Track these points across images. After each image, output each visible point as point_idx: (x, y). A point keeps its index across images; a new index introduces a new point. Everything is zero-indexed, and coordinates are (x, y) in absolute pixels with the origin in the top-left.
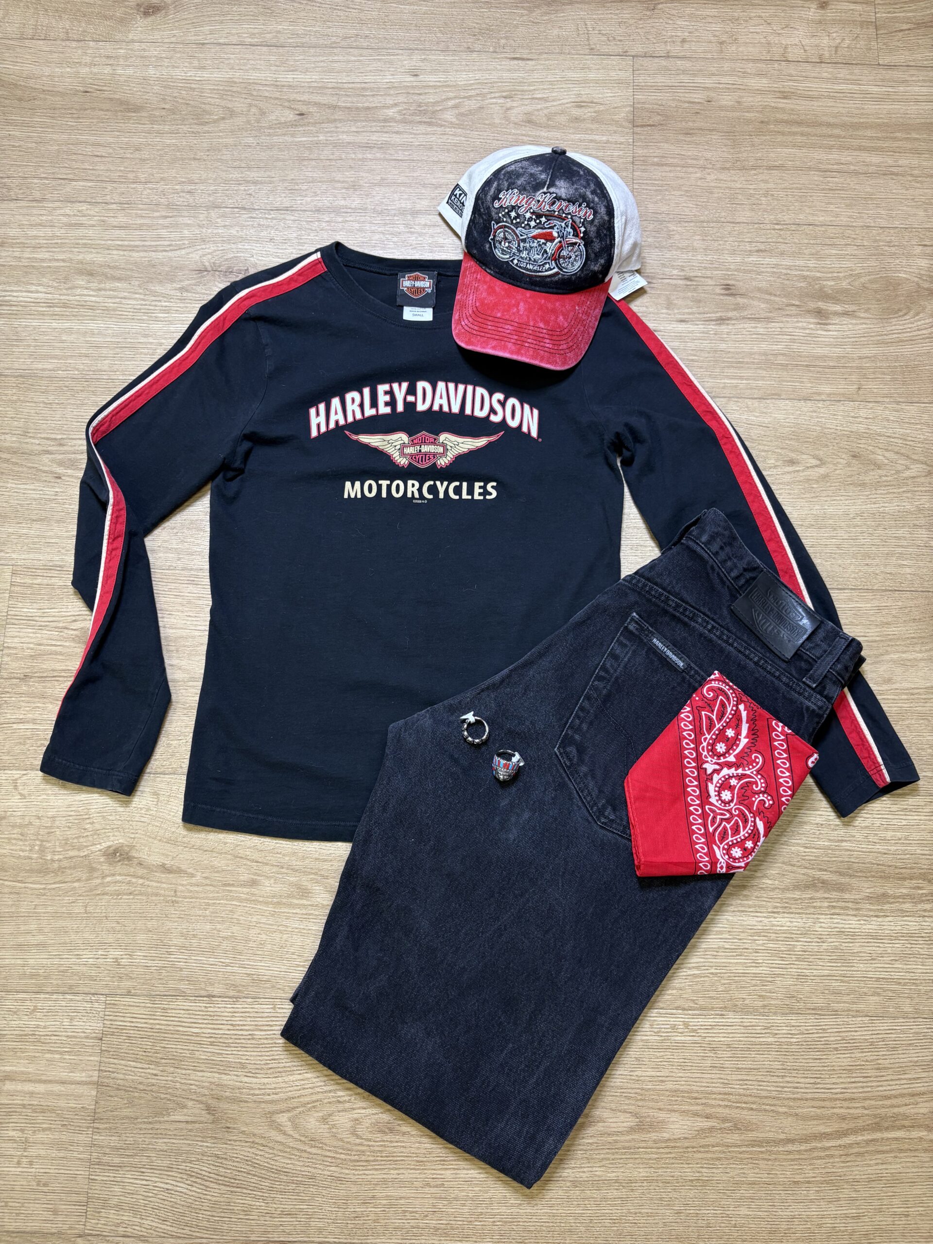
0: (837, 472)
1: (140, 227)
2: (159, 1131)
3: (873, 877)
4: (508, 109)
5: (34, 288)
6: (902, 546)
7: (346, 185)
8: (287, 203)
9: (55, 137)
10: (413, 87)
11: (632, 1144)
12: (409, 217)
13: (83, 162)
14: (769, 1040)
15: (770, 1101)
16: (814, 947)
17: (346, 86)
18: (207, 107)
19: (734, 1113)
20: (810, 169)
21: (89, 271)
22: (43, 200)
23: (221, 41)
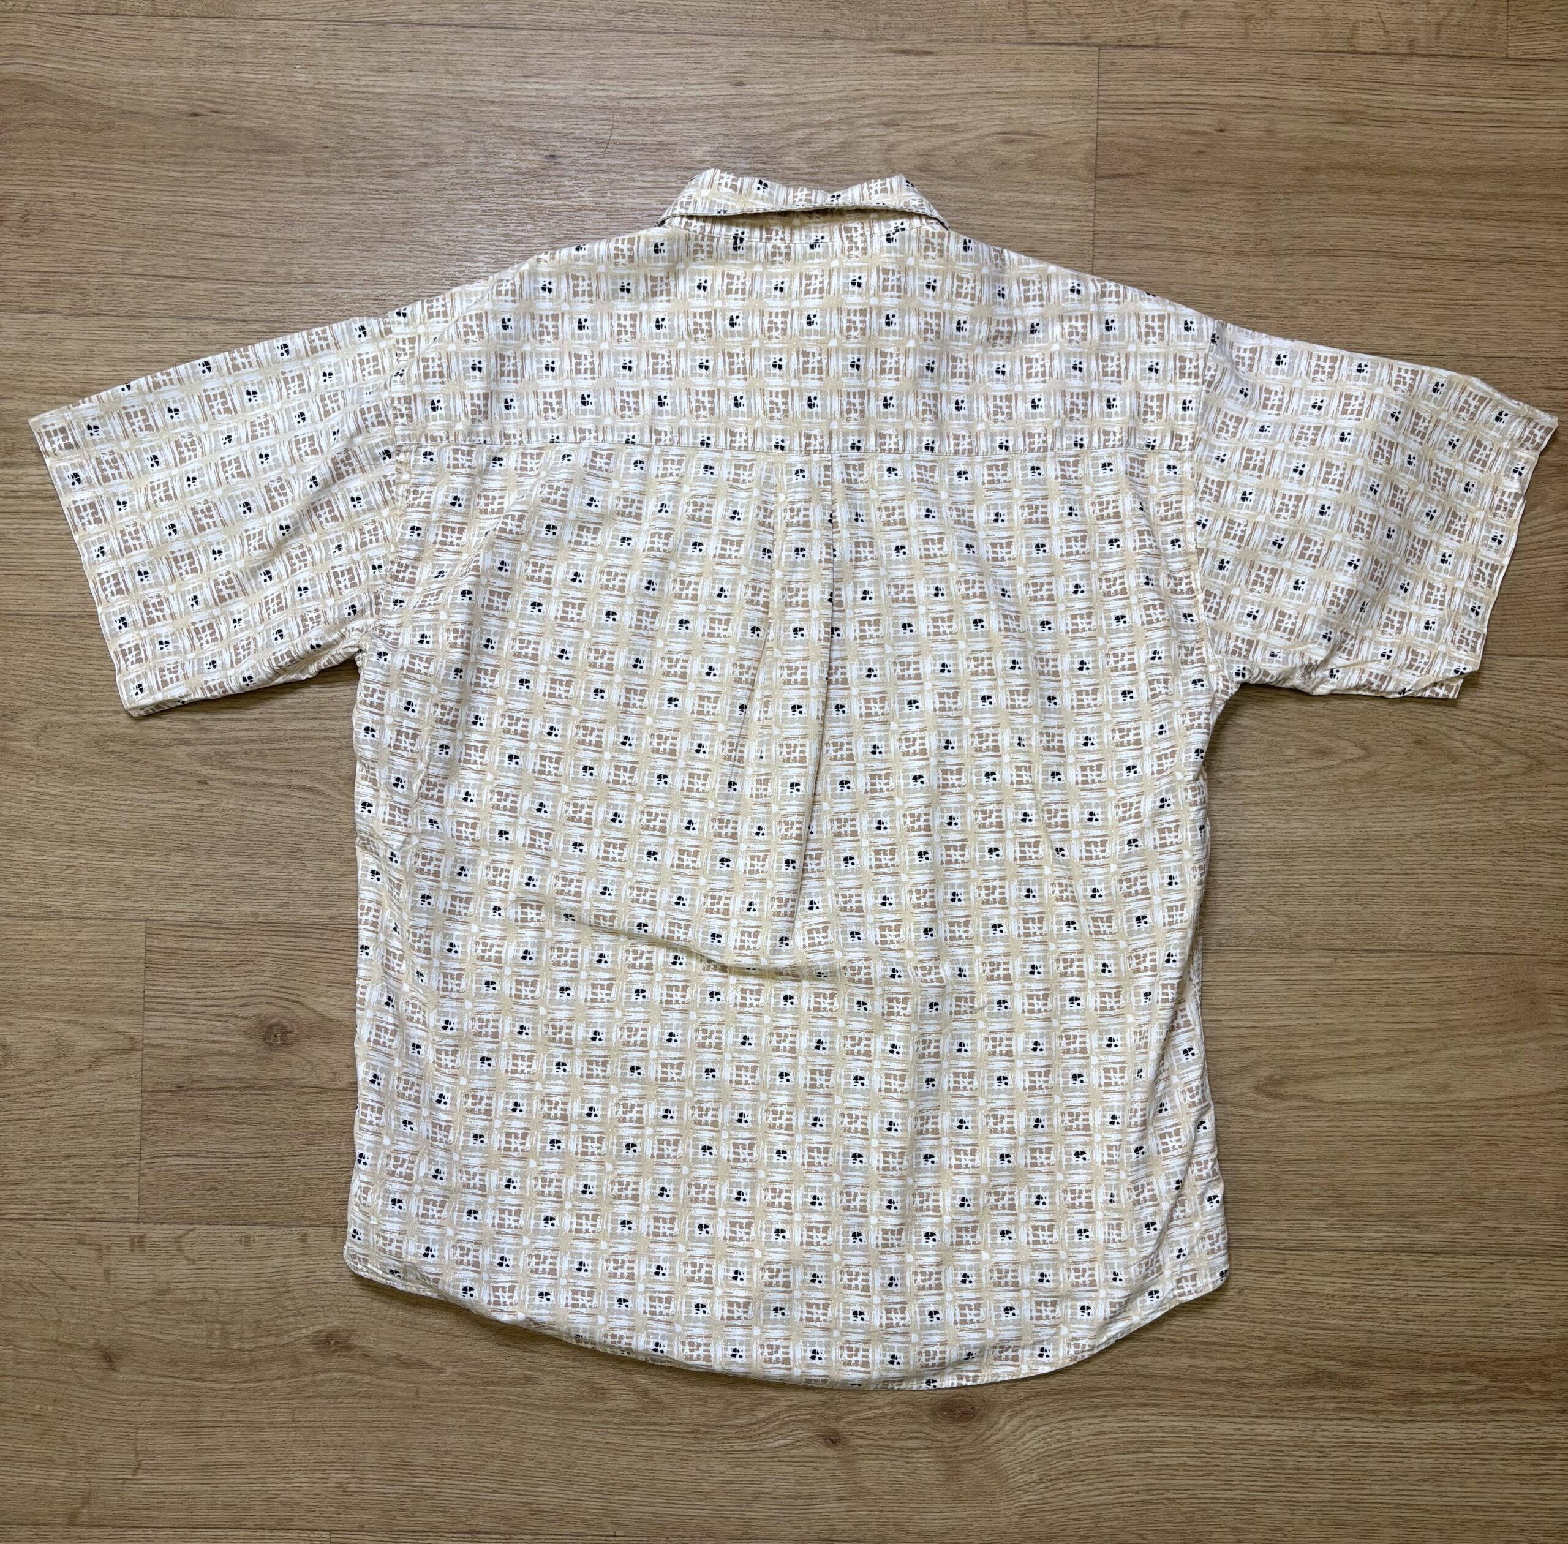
0: (1391, 768)
6: (1480, 885)
9: (150, 199)
10: (735, 106)
16: (1312, 1462)
18: (397, 144)
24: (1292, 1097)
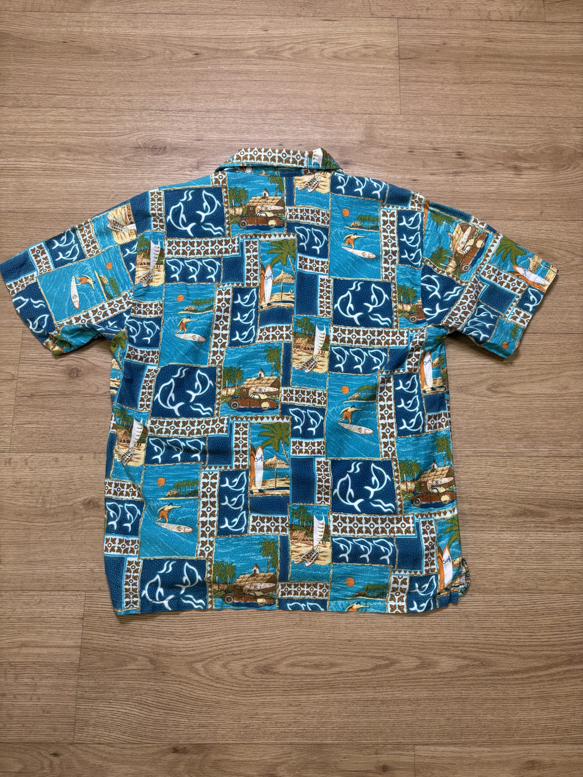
1: (99, 122)
2: (120, 676)
3: (562, 507)
4: (323, 50)
5: (34, 159)
6: (571, 307)
7: (225, 96)
8: (189, 106)
9: (46, 69)
10: (265, 37)
11: (418, 676)
12: (264, 114)
13: (63, 84)
14: (502, 609)
15: (503, 648)
16: (527, 551)
17: (223, 37)
18: (139, 51)
19: (481, 656)
20: (506, 83)
21: (68, 150)
22: (39, 106)
23: (147, 12)
24: (503, 392)
